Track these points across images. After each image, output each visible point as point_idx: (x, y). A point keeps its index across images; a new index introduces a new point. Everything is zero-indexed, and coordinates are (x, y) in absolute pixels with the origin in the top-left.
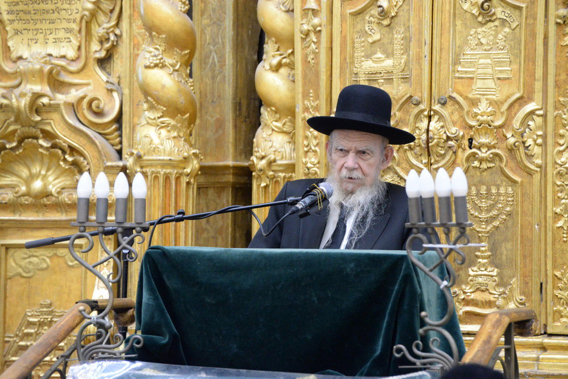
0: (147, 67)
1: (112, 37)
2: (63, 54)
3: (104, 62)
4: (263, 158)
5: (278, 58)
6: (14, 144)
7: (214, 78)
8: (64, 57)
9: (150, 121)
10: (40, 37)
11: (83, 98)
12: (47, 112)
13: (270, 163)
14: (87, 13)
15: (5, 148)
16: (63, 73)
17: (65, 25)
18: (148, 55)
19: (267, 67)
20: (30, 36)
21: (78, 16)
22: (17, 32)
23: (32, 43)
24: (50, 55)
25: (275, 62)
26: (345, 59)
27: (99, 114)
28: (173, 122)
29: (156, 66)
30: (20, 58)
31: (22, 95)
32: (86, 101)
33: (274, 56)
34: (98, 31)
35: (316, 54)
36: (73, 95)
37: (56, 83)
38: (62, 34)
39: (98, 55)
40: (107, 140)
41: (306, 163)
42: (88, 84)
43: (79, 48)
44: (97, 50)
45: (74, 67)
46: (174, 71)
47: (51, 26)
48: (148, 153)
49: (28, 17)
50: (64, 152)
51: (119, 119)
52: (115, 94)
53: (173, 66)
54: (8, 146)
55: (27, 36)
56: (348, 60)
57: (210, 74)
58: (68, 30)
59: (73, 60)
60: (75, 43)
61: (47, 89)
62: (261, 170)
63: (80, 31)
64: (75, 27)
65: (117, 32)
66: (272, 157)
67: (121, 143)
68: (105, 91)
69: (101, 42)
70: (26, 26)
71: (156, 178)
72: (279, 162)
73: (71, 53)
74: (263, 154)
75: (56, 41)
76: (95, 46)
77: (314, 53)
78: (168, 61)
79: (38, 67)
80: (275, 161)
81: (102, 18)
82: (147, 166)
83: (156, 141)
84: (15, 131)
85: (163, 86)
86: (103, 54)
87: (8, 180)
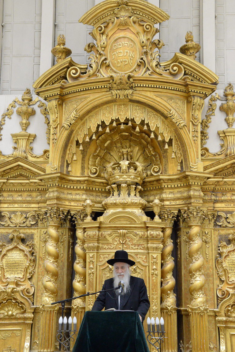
0: (46, 281)
1: (33, 272)
2: (19, 277)
3: (30, 279)
4: (76, 305)
5: (80, 279)
6: (5, 302)
7: (60, 283)
8: (19, 278)
9: (46, 296)
10: (13, 272)
11: (25, 289)
12: (15, 293)
13: (77, 307)
14: (27, 266)
15: (3, 303)
16: (19, 282)
17: (20, 269)
18: (46, 278)
19: (77, 281)
20: (11, 272)
21: (24, 267)
22: (7, 271)
23: (11, 274)
24: (16, 277)
25: (79, 280)
26: (100, 280)
27: (28, 293)
28: (52, 296)
29: (49, 281)
30: (8, 278)
31: (9, 288)
32: (25, 290)
33: (78, 278)
34: (29, 271)
35: (92, 279)
36: (21, 288)
37: (17, 285)
38: (19, 272)
39: (29, 277)
40: (30, 300)
41: (89, 307)
42: (25, 285)
43: (24, 275)
44: (28, 276)
45: (22, 280)
46: (54, 282)
47: (17, 270)
48: (46, 304)
49: (11, 267)
50: (19, 304)
51: (33, 294)
52: (33, 287)
53: (53, 281)
54: (4, 302)
55: (10, 272)
56: (101, 281)
57: (59, 282)
58: (21, 271)
59: (22, 278)
60: (23, 274)
61: (15, 287)
62: (75, 309)
63: (24, 271)
64: (23, 270)
65: (34, 271)
66: (78, 305)
67: (34, 301)
68: (30, 287)
69: (30, 274)
70: (10, 270)
71: (48, 311)
72: (80, 307)
73: (21, 277)
74: (76, 304)
75: (18, 273)
76: (28, 275)
77: (92, 278)
78: (52, 280)
79: (13, 280)
80: (79, 306)
81: (30, 268)
82: (45, 308)
83: (48, 301)
84: (6, 298)
85: (51, 286)
86: (30, 277)
87: (2, 312)
